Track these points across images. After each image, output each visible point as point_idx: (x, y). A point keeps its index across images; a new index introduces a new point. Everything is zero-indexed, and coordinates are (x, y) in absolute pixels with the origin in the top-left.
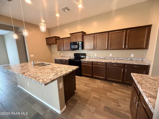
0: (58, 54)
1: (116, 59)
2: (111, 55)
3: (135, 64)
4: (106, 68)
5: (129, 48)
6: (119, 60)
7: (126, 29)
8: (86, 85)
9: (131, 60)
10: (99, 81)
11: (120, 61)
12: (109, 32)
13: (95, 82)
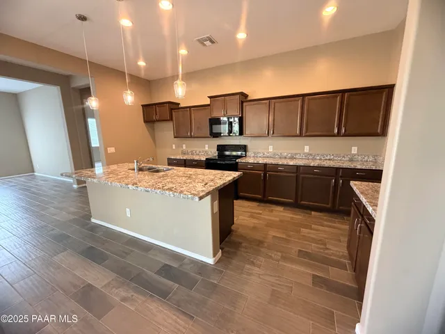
0: (174, 146)
1: (318, 158)
2: (307, 149)
3: (359, 167)
4: (297, 177)
5: (347, 133)
6: (326, 160)
7: (343, 92)
8: (252, 217)
9: (351, 160)
10: (280, 209)
11: (328, 162)
12: (303, 96)
13: (272, 211)
